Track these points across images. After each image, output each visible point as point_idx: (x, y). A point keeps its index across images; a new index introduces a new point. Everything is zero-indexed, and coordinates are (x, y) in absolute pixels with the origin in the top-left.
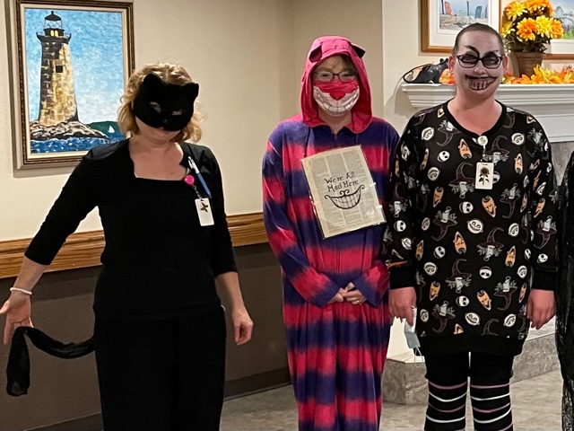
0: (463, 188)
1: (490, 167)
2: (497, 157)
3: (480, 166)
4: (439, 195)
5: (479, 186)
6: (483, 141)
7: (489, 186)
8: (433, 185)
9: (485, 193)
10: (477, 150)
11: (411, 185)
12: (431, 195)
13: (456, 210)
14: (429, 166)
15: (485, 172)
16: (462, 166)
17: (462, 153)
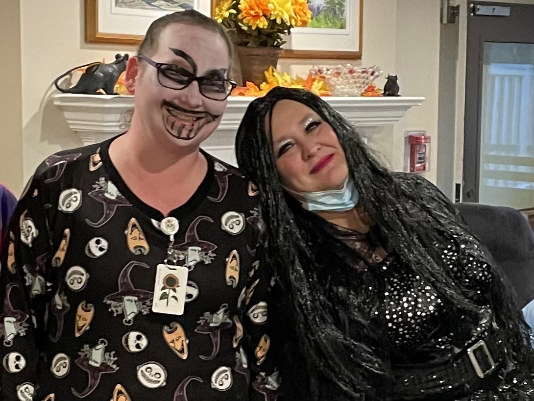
0: (130, 307)
2: (194, 255)
16: (129, 268)
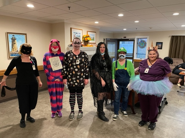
1: (79, 60)
3: (77, 60)
4: (70, 65)
5: (77, 63)
6: (77, 56)
7: (78, 64)
8: (69, 63)
9: (78, 65)
10: (76, 58)
11: (66, 63)
12: (69, 65)
13: (73, 67)
14: (69, 60)
15: (78, 61)
17: (74, 58)
